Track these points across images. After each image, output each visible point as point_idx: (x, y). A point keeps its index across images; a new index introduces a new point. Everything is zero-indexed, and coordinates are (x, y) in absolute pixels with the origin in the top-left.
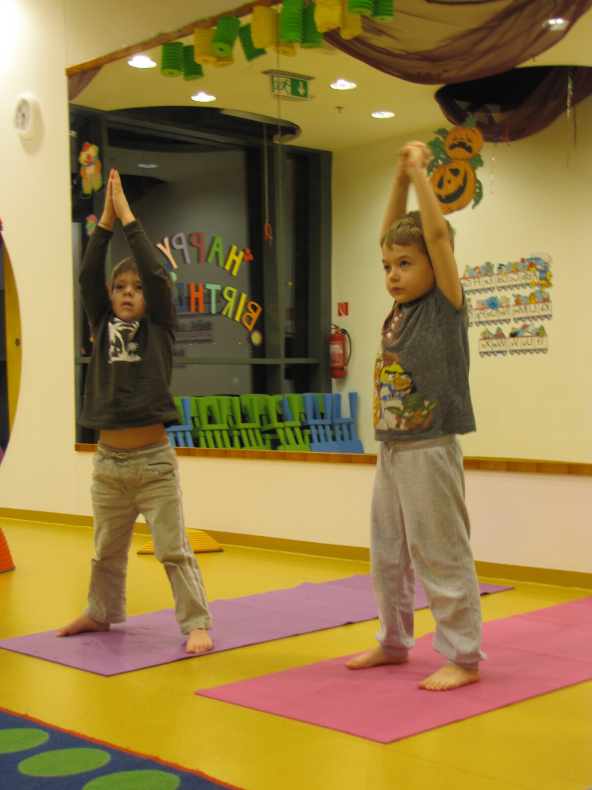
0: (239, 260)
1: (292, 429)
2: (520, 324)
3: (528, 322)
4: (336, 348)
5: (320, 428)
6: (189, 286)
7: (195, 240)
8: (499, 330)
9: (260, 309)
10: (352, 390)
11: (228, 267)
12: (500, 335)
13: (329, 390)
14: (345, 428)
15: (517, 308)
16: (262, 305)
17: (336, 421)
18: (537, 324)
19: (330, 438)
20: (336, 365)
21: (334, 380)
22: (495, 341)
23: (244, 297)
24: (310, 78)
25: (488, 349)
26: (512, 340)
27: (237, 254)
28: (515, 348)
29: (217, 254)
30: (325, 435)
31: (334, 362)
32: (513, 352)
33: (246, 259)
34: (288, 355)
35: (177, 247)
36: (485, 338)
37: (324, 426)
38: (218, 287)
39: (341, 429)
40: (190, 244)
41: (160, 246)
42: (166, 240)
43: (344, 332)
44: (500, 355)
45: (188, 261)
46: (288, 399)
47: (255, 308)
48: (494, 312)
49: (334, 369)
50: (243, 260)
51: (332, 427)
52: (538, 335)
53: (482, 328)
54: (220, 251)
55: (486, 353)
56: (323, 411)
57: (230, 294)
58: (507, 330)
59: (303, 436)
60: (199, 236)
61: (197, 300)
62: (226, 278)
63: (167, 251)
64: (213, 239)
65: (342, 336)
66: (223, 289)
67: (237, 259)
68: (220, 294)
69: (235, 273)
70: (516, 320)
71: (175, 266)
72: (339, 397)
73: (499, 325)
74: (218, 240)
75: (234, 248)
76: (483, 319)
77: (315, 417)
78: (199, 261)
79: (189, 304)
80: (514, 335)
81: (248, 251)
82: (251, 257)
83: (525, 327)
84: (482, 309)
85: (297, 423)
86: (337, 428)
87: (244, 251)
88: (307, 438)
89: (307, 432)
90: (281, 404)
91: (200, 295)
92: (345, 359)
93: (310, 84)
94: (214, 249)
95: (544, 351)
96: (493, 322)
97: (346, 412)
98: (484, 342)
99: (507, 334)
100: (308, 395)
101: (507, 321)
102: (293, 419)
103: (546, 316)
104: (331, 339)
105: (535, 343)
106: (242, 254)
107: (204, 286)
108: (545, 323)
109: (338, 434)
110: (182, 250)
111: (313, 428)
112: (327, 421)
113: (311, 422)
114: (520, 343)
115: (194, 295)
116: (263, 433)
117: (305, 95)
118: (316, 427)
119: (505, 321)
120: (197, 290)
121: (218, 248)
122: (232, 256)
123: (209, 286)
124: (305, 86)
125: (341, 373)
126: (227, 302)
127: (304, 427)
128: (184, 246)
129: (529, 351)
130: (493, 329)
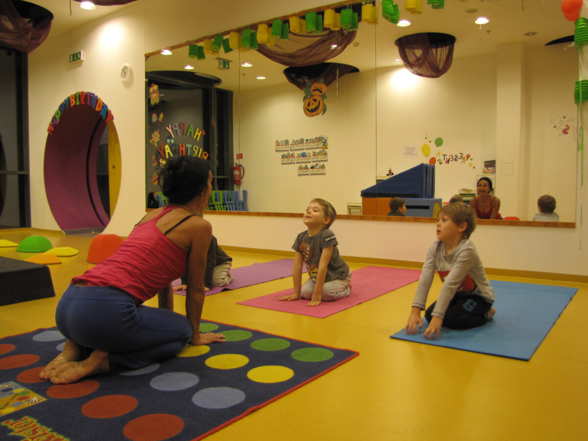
0: (199, 135)
1: (220, 205)
2: (315, 163)
3: (318, 163)
4: (236, 173)
5: (230, 205)
6: (179, 145)
7: (182, 126)
8: (306, 166)
9: (208, 155)
10: (245, 189)
11: (195, 137)
12: (306, 168)
13: (233, 189)
14: (241, 205)
15: (314, 157)
16: (209, 153)
17: (237, 202)
18: (322, 163)
19: (235, 209)
20: (237, 179)
21: (235, 186)
22: (304, 170)
23: (201, 150)
24: (230, 61)
25: (301, 173)
26: (311, 170)
27: (199, 132)
28: (312, 173)
29: (191, 132)
30: (232, 208)
31: (235, 178)
32: (311, 175)
33: (203, 134)
34: (218, 175)
35: (174, 129)
36: (300, 169)
37: (232, 204)
38: (191, 146)
39: (239, 205)
40: (180, 128)
41: (167, 128)
42: (170, 126)
43: (240, 165)
44: (306, 176)
45: (179, 134)
46: (219, 193)
47: (206, 155)
48: (304, 158)
49: (235, 181)
50: (201, 134)
51: (235, 204)
52: (322, 168)
53: (299, 165)
54: (192, 131)
55: (301, 175)
56: (231, 198)
57: (196, 148)
58: (309, 166)
59: (224, 208)
60: (184, 124)
61: (182, 151)
62: (194, 142)
63: (170, 131)
64: (189, 126)
65: (239, 167)
66: (193, 147)
67: (199, 134)
68: (192, 148)
69: (198, 140)
70: (313, 162)
71: (173, 137)
72: (237, 192)
73: (306, 164)
74: (191, 126)
75: (198, 129)
76: (299, 161)
77: (228, 200)
78: (183, 135)
79: (179, 153)
80: (312, 168)
81: (203, 131)
82: (205, 134)
83: (317, 165)
84: (299, 157)
85: (221, 203)
86: (237, 205)
87: (202, 131)
88: (225, 208)
89: (225, 206)
90: (215, 194)
91: (184, 149)
92: (241, 177)
93: (230, 63)
94: (190, 130)
95: (324, 174)
96: (304, 162)
97: (241, 198)
98: (300, 171)
99: (309, 168)
100: (226, 191)
101: (310, 162)
102: (220, 201)
103: (325, 160)
104: (233, 169)
105: (321, 171)
106: (201, 132)
107: (185, 145)
108: (325, 163)
109: (238, 207)
110: (176, 130)
111: (227, 205)
112: (233, 202)
113: (226, 202)
114: (315, 171)
115: (181, 149)
116: (209, 206)
117: (228, 68)
118: (229, 204)
119: (309, 162)
120: (182, 146)
121: (191, 130)
122: (197, 133)
123: (187, 145)
124: (228, 64)
125: (239, 183)
126: (195, 152)
127: (224, 204)
128: (177, 128)
129: (318, 174)
130: (303, 165)
